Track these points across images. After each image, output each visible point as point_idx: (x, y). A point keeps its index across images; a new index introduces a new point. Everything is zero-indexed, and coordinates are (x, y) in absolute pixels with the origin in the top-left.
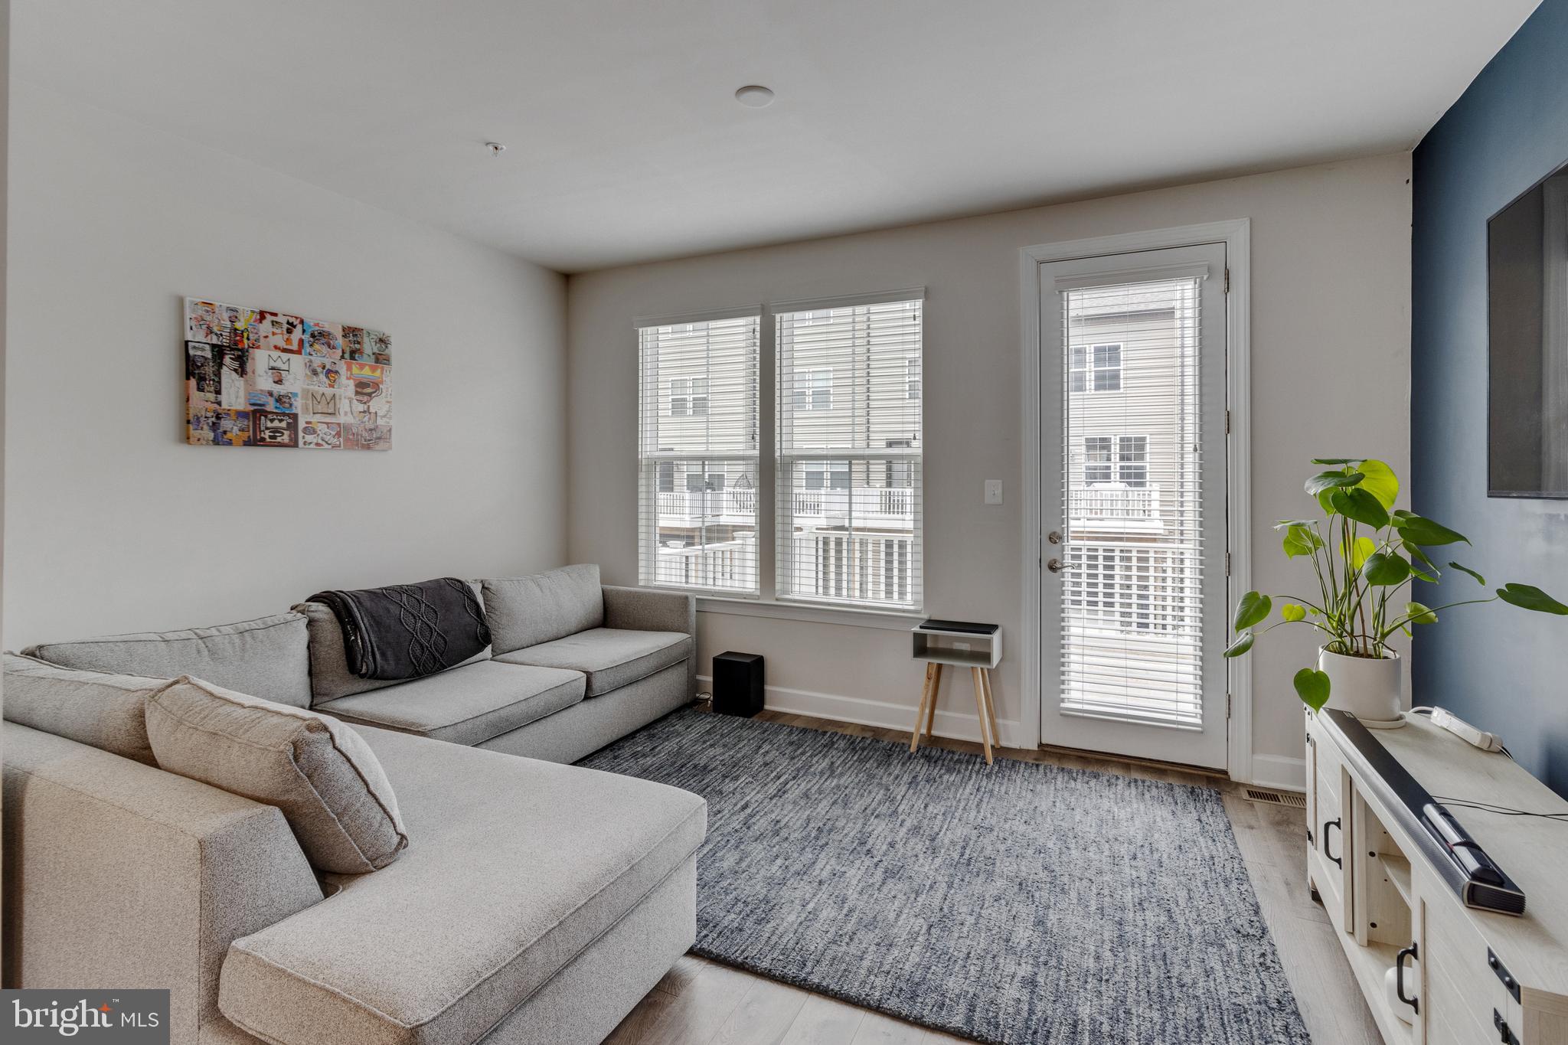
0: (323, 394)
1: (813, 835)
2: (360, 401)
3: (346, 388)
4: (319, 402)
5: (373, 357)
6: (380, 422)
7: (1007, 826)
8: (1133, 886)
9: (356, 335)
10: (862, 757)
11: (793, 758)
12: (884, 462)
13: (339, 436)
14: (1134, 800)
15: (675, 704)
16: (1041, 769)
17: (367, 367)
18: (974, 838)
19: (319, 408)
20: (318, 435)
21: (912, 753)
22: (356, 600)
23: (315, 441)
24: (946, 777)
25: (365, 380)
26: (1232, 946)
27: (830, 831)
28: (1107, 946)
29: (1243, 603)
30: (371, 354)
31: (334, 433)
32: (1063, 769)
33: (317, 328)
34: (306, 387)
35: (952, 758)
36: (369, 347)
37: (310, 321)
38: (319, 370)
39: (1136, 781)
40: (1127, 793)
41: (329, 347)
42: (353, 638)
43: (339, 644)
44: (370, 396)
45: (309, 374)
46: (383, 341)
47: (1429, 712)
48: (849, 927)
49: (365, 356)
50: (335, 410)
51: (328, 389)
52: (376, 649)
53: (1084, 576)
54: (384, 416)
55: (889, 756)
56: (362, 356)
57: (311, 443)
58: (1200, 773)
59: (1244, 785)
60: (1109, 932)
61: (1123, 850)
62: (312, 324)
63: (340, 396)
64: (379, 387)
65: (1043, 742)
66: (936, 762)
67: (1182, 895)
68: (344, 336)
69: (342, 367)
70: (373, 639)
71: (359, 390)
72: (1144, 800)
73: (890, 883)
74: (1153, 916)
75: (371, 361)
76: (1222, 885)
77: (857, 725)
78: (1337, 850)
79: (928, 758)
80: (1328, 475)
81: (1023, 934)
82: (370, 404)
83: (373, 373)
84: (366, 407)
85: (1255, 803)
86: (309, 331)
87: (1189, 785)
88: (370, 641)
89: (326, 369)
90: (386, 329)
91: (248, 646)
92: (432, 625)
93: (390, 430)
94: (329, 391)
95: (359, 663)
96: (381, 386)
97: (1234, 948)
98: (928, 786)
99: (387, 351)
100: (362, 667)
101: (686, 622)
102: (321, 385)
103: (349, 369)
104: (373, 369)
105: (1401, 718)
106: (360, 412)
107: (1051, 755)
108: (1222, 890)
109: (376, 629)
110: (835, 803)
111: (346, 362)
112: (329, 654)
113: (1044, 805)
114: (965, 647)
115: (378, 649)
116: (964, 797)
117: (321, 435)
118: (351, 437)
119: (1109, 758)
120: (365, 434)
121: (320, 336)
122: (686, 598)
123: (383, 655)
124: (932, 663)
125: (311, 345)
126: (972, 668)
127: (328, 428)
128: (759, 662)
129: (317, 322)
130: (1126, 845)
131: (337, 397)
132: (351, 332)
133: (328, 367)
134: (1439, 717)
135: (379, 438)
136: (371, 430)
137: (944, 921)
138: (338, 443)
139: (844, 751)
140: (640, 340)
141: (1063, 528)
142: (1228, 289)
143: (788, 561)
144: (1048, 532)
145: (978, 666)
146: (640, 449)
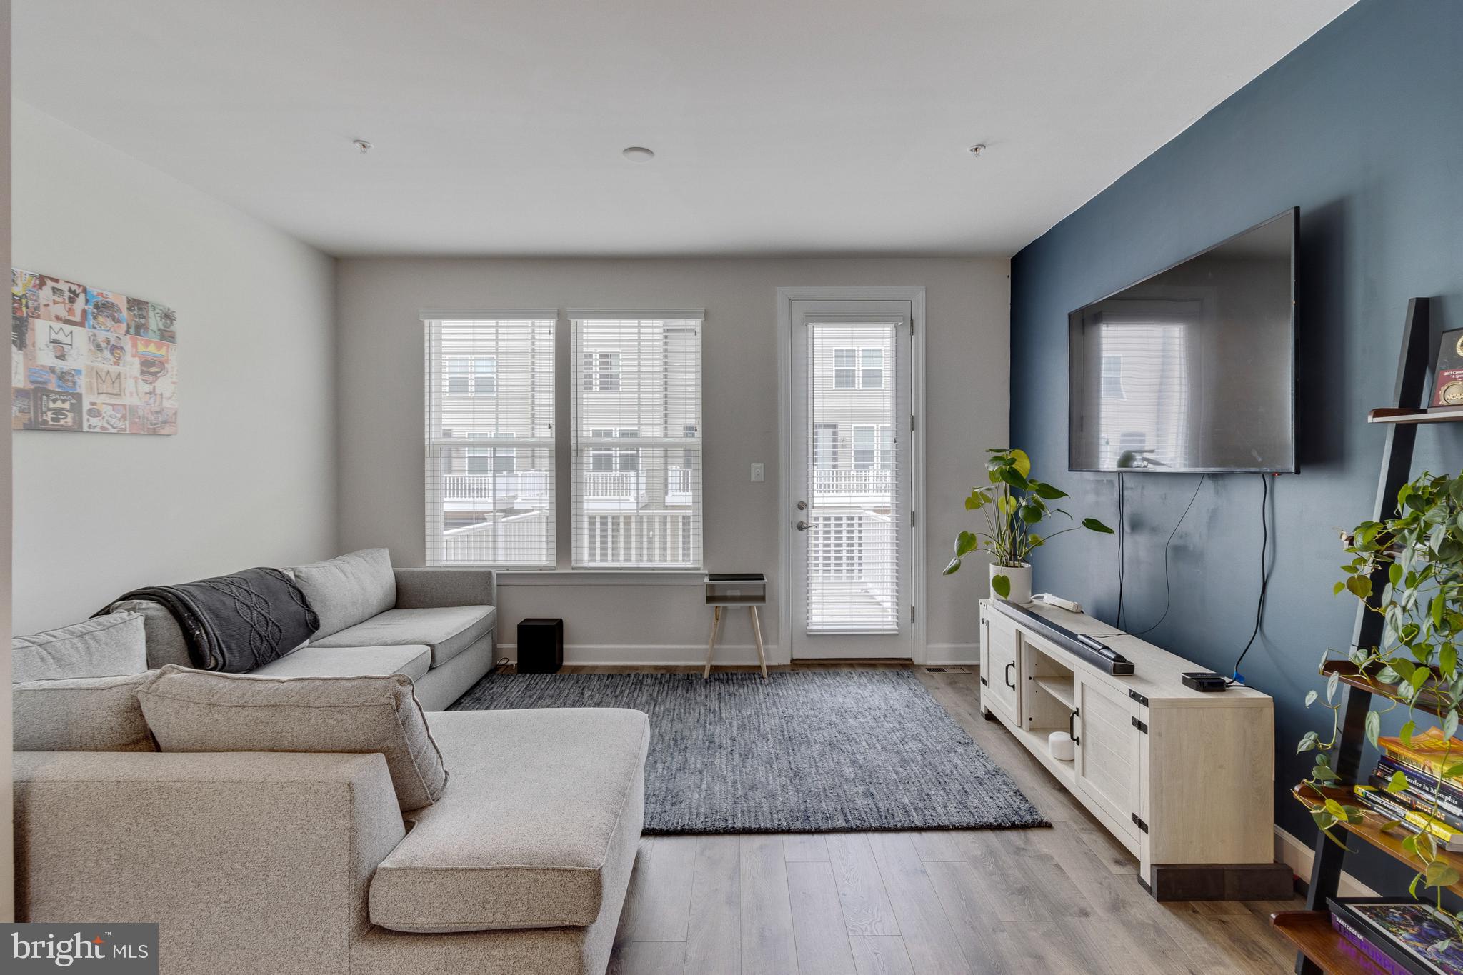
0: (108, 372)
1: (672, 744)
2: (146, 381)
3: (131, 366)
4: (104, 382)
5: (158, 333)
6: (166, 404)
7: (801, 713)
8: (894, 732)
9: (141, 308)
10: (671, 687)
11: (617, 697)
12: (662, 449)
13: (125, 420)
14: (868, 684)
15: (484, 671)
16: (801, 674)
17: (152, 344)
18: (785, 724)
19: (104, 388)
20: (103, 418)
21: (706, 680)
22: (188, 594)
23: (100, 424)
24: (741, 690)
25: (149, 358)
26: (960, 750)
27: (682, 739)
28: (898, 766)
29: (958, 540)
30: (156, 330)
31: (119, 416)
32: (815, 673)
33: (101, 299)
34: (90, 363)
35: (737, 678)
36: (154, 322)
37: (94, 291)
38: (104, 345)
39: (863, 673)
40: (861, 681)
41: (114, 321)
42: (197, 633)
43: (179, 640)
44: (156, 376)
45: (93, 348)
46: (168, 316)
47: (1042, 597)
48: (740, 793)
49: (150, 332)
50: (120, 390)
51: (113, 366)
52: (221, 642)
53: (833, 533)
54: (170, 398)
55: (691, 683)
56: (147, 332)
57: (96, 426)
58: (896, 662)
59: (922, 666)
60: (895, 759)
61: (878, 713)
62: (95, 293)
63: (125, 375)
64: (164, 366)
65: (794, 657)
66: (727, 682)
67: (922, 730)
68: (129, 309)
69: (127, 343)
70: (217, 633)
71: (145, 369)
72: (873, 683)
73: (749, 762)
74: (914, 746)
75: (156, 337)
76: (939, 721)
77: (650, 667)
78: (1012, 681)
79: (720, 680)
80: (996, 459)
81: (848, 771)
82: (156, 384)
83: (158, 351)
84: (151, 387)
85: (934, 675)
86: (93, 301)
87: (895, 671)
88: (214, 634)
89: (111, 344)
90: (170, 305)
91: (93, 649)
92: (266, 615)
93: (175, 414)
94: (114, 369)
95: (208, 658)
96: (166, 365)
97: (962, 751)
98: (732, 698)
99: (172, 328)
100: (210, 662)
101: (490, 595)
102: (105, 363)
103: (135, 345)
104: (159, 348)
105: (1031, 602)
106: (146, 393)
107: (801, 666)
108: (941, 724)
109: (216, 622)
110: (673, 721)
111: (131, 338)
112: (169, 652)
113: (816, 696)
114: (737, 593)
115: (224, 642)
116: (761, 701)
117: (106, 418)
118: (137, 420)
119: (838, 662)
120: (152, 418)
121: (104, 308)
122: (490, 573)
123: (229, 648)
124: (720, 607)
125: (95, 318)
126: (750, 606)
127: (113, 410)
128: (559, 624)
129: (101, 291)
130: (878, 710)
131: (122, 376)
132: (137, 305)
133: (112, 342)
134: (1048, 599)
135: (165, 422)
136: (157, 413)
137: (797, 774)
138: (123, 427)
139: (654, 685)
140: (427, 331)
141: (808, 498)
142: (912, 333)
143: (582, 535)
144: (798, 500)
145: (755, 605)
146: (427, 436)
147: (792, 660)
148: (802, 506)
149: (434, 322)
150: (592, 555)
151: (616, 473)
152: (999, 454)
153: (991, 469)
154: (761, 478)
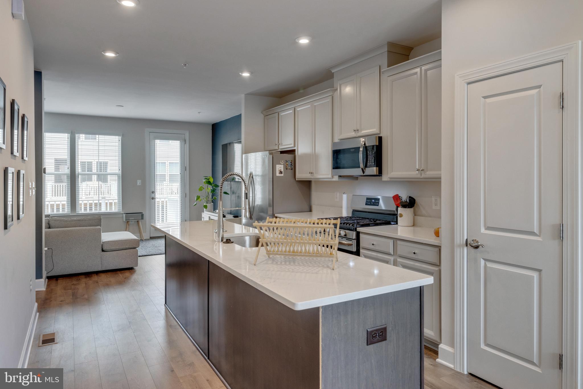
29: (196, 198)
107: (153, 238)
141: (155, 190)
142: (185, 143)
144: (152, 191)
145: (139, 221)
147: (150, 237)
148: (153, 192)
152: (206, 178)
153: (204, 181)
154: (140, 184)
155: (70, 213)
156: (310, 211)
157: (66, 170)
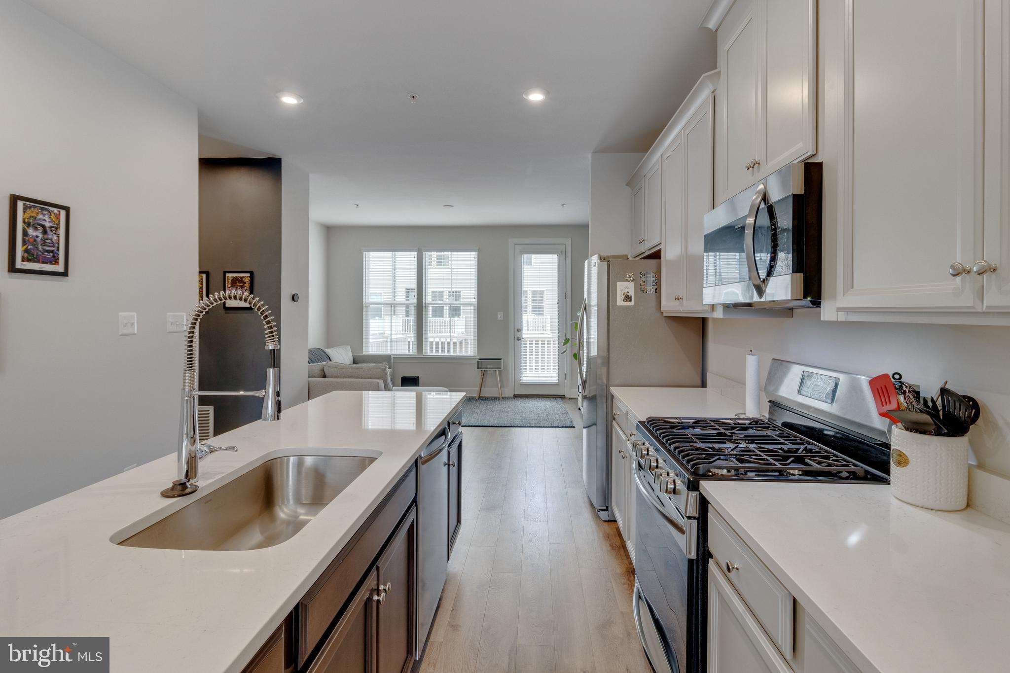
14: (541, 401)
16: (516, 399)
21: (476, 399)
24: (489, 402)
32: (522, 399)
35: (489, 399)
40: (539, 400)
58: (558, 396)
59: (568, 398)
65: (515, 393)
87: (556, 399)
98: (485, 404)
107: (518, 396)
114: (491, 366)
116: (496, 404)
119: (533, 396)
124: (483, 371)
126: (495, 371)
128: (418, 378)
140: (364, 257)
141: (521, 327)
142: (566, 258)
143: (427, 347)
144: (517, 328)
145: (497, 370)
146: (364, 300)
147: (514, 395)
148: (519, 330)
149: (367, 253)
150: (432, 351)
151: (446, 318)
154: (502, 319)
155: (416, 354)
156: (703, 385)
157: (413, 300)
